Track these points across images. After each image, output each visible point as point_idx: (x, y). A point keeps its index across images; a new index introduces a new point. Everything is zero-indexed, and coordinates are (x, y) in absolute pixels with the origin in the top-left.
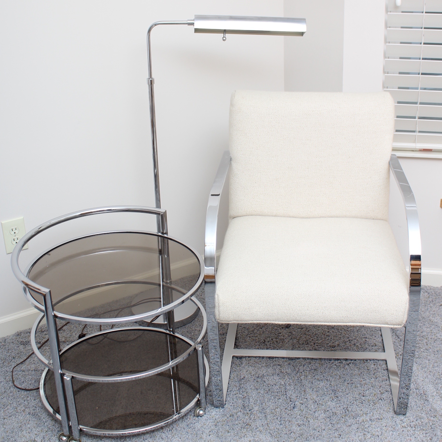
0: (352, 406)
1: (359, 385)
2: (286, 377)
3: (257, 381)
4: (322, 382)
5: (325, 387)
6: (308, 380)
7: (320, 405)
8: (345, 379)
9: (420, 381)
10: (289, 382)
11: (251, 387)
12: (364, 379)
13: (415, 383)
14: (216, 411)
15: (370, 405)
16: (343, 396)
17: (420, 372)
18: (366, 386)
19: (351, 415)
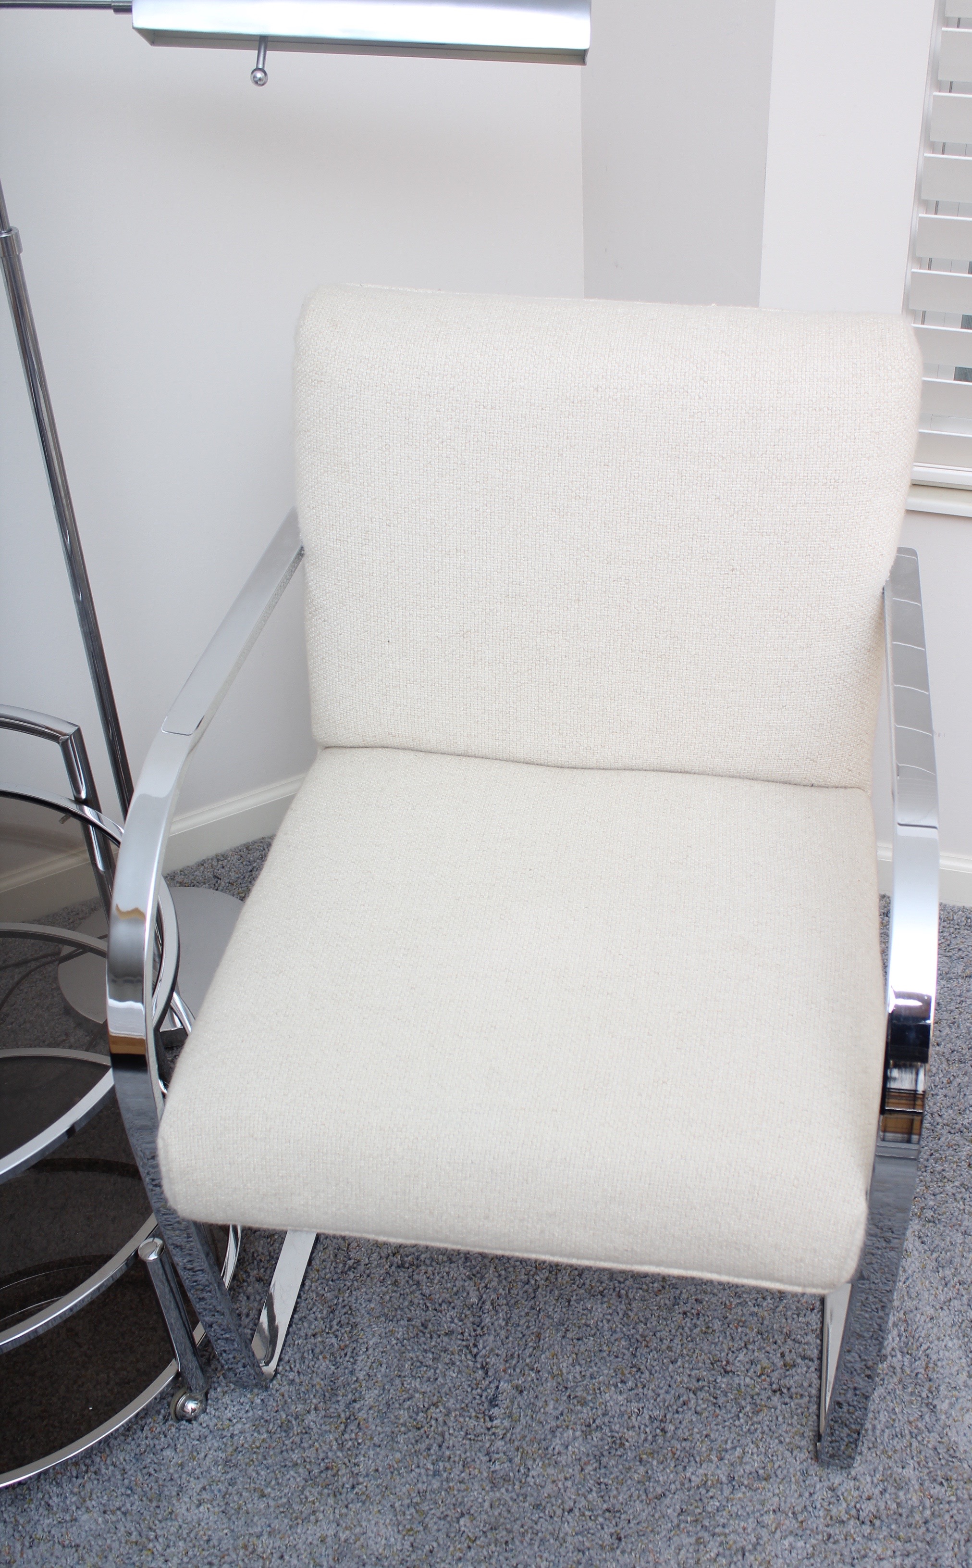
0: (680, 1416)
1: (717, 1325)
2: (492, 1269)
3: (396, 1281)
4: (602, 1303)
5: (609, 1321)
6: (557, 1292)
7: (575, 1401)
8: (678, 1292)
9: (923, 1318)
10: (493, 1296)
11: (372, 1305)
12: (740, 1297)
13: (902, 1329)
14: (242, 1401)
15: (741, 1415)
16: (657, 1368)
17: (927, 1283)
18: (740, 1330)
19: (670, 1454)
